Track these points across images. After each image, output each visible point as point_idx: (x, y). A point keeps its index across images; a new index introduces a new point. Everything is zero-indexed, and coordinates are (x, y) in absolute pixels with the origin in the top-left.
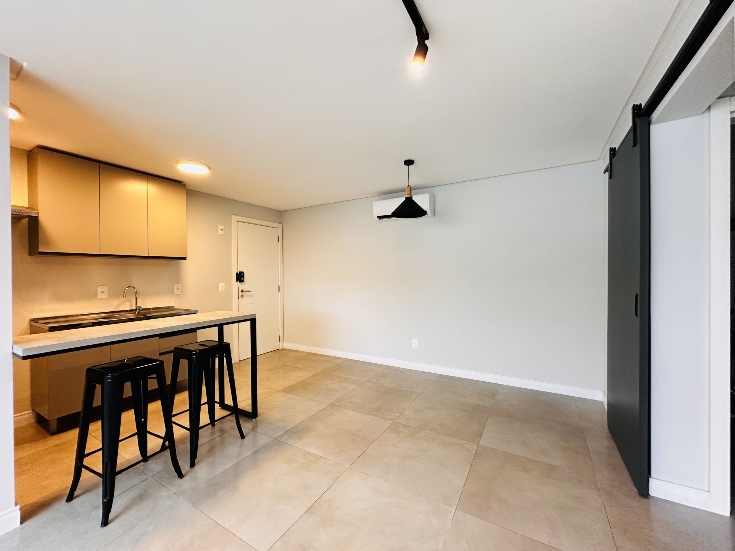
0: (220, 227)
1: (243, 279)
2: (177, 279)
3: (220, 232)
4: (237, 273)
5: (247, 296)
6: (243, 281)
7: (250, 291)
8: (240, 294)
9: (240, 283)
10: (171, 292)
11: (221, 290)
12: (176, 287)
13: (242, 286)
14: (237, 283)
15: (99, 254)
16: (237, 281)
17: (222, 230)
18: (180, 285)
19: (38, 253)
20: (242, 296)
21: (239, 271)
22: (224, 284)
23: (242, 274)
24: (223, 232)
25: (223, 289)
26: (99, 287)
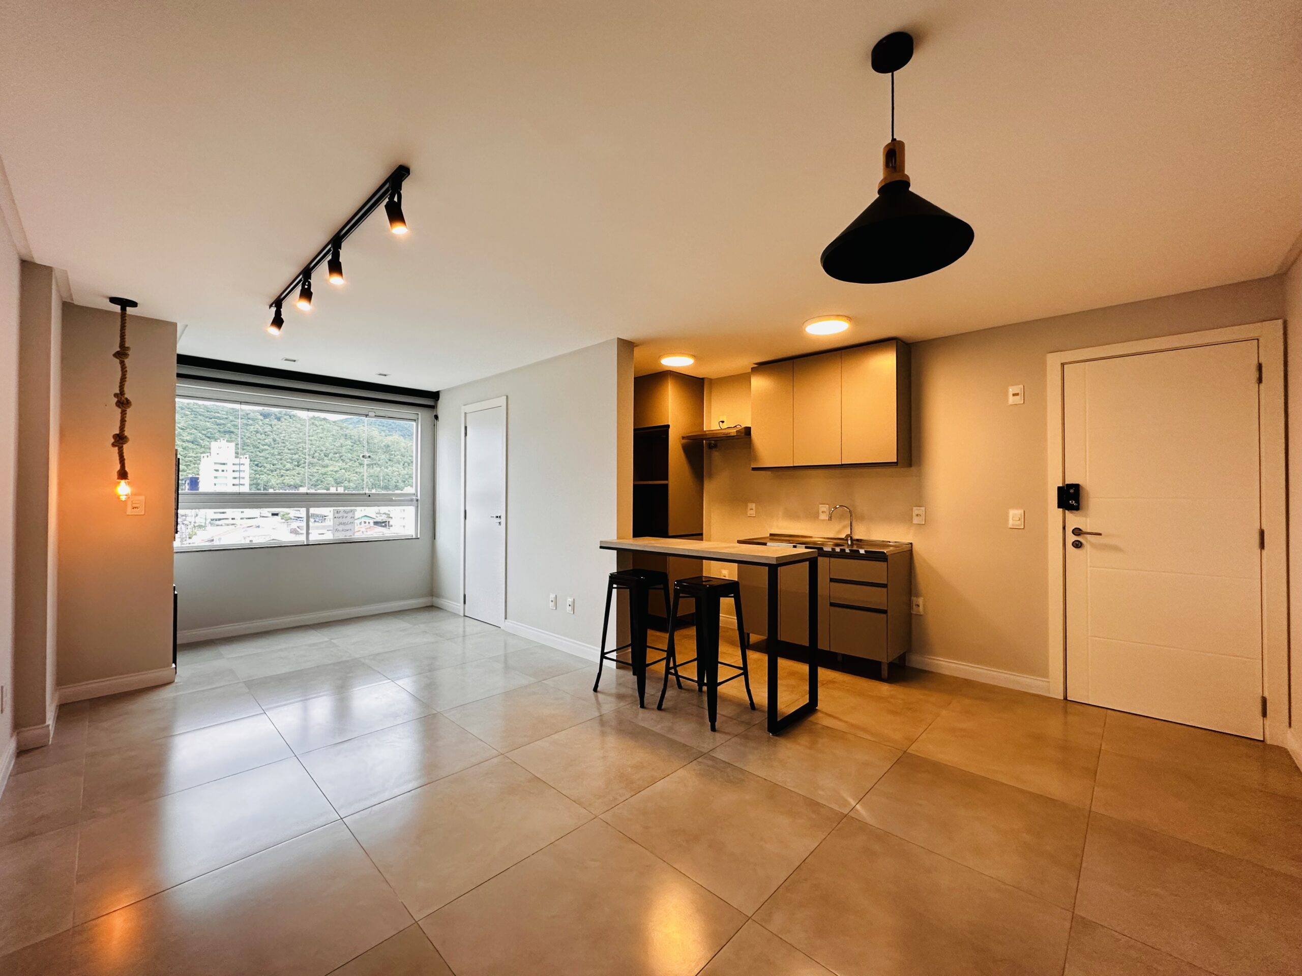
0: (1011, 390)
1: (1078, 501)
2: (919, 498)
3: (1011, 400)
4: (1059, 488)
5: (1093, 545)
6: (1076, 508)
7: (1100, 534)
8: (1071, 538)
9: (1072, 513)
10: (907, 518)
11: (1013, 525)
12: (916, 511)
13: (1074, 520)
14: (1061, 510)
15: (792, 465)
16: (1059, 507)
17: (1017, 394)
18: (923, 508)
19: (754, 469)
20: (1078, 545)
21: (1066, 483)
22: (1020, 512)
23: (1072, 491)
24: (1018, 400)
25: (1019, 522)
26: (820, 506)
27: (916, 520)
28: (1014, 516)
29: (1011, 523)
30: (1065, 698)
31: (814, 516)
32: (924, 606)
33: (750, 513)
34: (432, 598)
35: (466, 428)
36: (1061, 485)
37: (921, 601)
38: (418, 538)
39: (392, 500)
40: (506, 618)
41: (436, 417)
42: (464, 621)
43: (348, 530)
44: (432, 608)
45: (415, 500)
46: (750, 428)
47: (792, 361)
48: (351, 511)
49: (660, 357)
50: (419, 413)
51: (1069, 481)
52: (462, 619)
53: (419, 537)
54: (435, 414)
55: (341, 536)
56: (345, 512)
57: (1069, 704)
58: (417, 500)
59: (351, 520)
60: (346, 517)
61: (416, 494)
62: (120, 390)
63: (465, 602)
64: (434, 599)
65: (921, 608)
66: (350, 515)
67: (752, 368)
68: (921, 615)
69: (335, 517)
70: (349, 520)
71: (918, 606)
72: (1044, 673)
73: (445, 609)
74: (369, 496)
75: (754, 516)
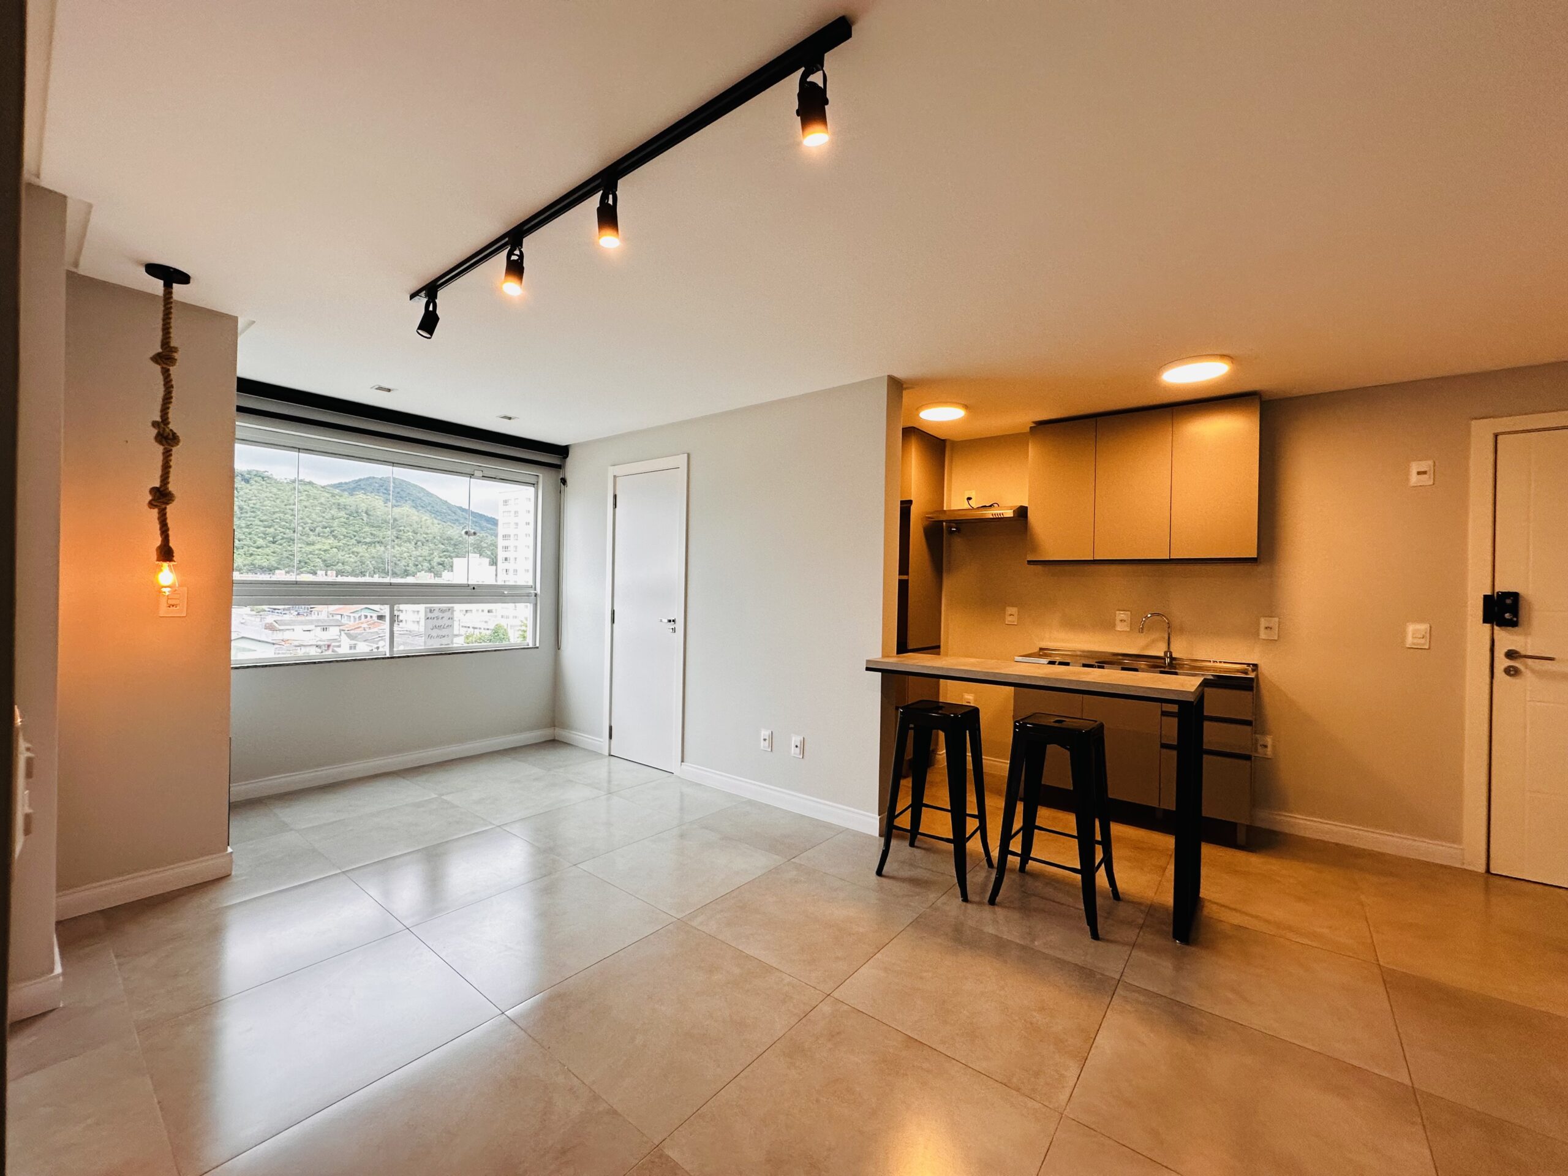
1: (1517, 616)
2: (1269, 605)
3: (1415, 480)
4: (1485, 597)
6: (1513, 624)
7: (1550, 659)
8: (1503, 663)
9: (1505, 630)
10: (1250, 632)
11: (1413, 644)
12: (1263, 622)
14: (1488, 626)
15: (1092, 559)
16: (1485, 621)
17: (1425, 473)
18: (1277, 619)
19: (1030, 562)
20: (1511, 672)
21: (1497, 590)
22: (1423, 627)
23: (1508, 601)
24: (1426, 480)
25: (1422, 641)
26: (1118, 612)
27: (1263, 635)
28: (1415, 632)
29: (1410, 641)
30: (1488, 871)
31: (1107, 625)
32: (1274, 746)
33: (1008, 620)
34: (554, 729)
35: (615, 497)
36: (1489, 593)
37: (1269, 740)
38: (537, 648)
39: (503, 595)
40: (683, 761)
41: (564, 481)
42: (609, 761)
43: (444, 637)
44: (554, 743)
45: (533, 595)
46: (1027, 507)
47: (1094, 419)
48: (449, 610)
49: (919, 409)
50: (541, 475)
51: (1502, 587)
52: (606, 760)
53: (538, 645)
54: (561, 476)
55: (436, 644)
56: (442, 611)
57: (1492, 879)
58: (536, 595)
59: (448, 622)
60: (442, 618)
61: (533, 587)
62: (162, 417)
63: (611, 737)
64: (557, 729)
65: (1269, 749)
66: (447, 615)
67: (1031, 428)
68: (1270, 759)
69: (428, 618)
70: (446, 622)
71: (1266, 746)
72: (1455, 837)
73: (574, 744)
74: (474, 588)
75: (1016, 624)
